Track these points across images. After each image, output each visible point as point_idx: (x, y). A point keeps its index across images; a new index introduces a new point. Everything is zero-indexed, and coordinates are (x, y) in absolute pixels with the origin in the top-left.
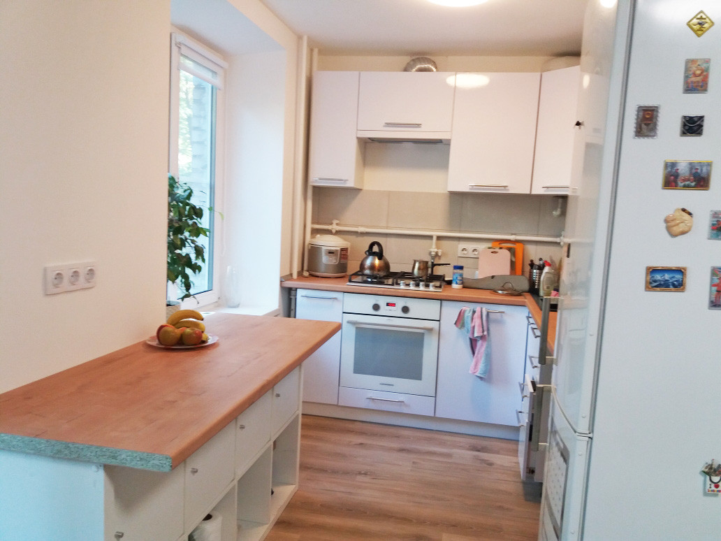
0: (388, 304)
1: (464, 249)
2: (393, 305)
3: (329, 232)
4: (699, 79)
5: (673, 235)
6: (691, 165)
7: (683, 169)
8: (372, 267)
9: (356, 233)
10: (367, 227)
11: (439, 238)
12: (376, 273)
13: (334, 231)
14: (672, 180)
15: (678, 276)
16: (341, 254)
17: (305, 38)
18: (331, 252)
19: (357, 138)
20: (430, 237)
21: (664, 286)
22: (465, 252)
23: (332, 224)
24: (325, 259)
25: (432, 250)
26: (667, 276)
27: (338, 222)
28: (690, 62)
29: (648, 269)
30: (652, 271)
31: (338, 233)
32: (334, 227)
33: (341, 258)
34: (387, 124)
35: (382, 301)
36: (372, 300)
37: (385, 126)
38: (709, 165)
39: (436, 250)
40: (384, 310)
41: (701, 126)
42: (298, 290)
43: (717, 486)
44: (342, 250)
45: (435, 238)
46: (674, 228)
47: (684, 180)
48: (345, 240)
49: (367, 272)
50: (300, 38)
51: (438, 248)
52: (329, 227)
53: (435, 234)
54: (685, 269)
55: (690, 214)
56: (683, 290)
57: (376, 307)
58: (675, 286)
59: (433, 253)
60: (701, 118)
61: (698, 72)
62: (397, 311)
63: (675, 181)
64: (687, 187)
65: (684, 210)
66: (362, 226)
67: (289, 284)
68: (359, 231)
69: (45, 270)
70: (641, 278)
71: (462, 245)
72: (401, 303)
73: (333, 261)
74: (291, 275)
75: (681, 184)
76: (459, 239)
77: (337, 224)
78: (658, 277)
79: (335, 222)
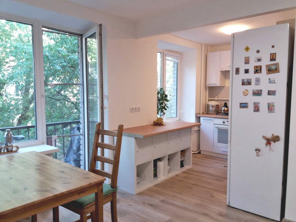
3: (214, 100)
4: (247, 61)
5: (245, 96)
6: (247, 79)
7: (245, 81)
8: (224, 110)
9: (222, 100)
10: (226, 98)
12: (225, 112)
13: (216, 100)
14: (243, 84)
15: (246, 105)
16: (216, 107)
17: (203, 44)
18: (212, 106)
19: (220, 71)
21: (243, 107)
23: (215, 98)
24: (211, 108)
26: (244, 105)
28: (245, 57)
29: (240, 103)
30: (241, 104)
31: (217, 100)
32: (216, 99)
33: (216, 108)
35: (226, 121)
36: (222, 120)
37: (228, 67)
38: (251, 79)
40: (226, 123)
41: (248, 71)
42: (201, 117)
43: (258, 154)
44: (216, 105)
46: (245, 94)
47: (246, 83)
48: (218, 102)
49: (222, 112)
50: (202, 45)
54: (248, 103)
55: (247, 91)
56: (248, 108)
57: (224, 122)
58: (246, 107)
60: (248, 69)
61: (247, 60)
63: (244, 83)
64: (246, 85)
65: (246, 90)
66: (225, 98)
67: (198, 115)
68: (224, 100)
69: (130, 108)
70: (239, 105)
73: (214, 109)
74: (200, 113)
75: (245, 84)
77: (217, 98)
78: (242, 105)
79: (216, 97)
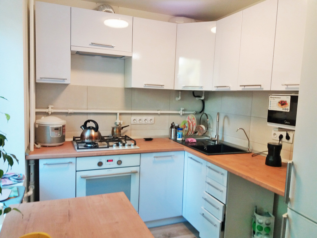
0: (108, 161)
1: (134, 120)
2: (112, 161)
3: (47, 114)
8: (91, 137)
9: (67, 114)
10: (74, 109)
11: (121, 114)
12: (94, 141)
13: (50, 113)
18: (57, 129)
19: (71, 51)
20: (116, 114)
22: (135, 121)
23: (48, 108)
24: (52, 134)
25: (117, 121)
27: (53, 106)
31: (53, 114)
32: (50, 110)
33: (63, 132)
34: (92, 43)
35: (104, 159)
36: (97, 160)
37: (90, 45)
39: (119, 121)
40: (105, 165)
42: (39, 161)
44: (63, 126)
45: (118, 114)
48: (62, 119)
49: (87, 140)
51: (120, 120)
52: (47, 110)
53: (118, 112)
57: (100, 164)
59: (118, 124)
62: (114, 164)
66: (71, 109)
68: (69, 112)
71: (133, 117)
72: (116, 159)
73: (58, 135)
74: (29, 148)
76: (131, 114)
77: (52, 108)
79: (50, 107)
